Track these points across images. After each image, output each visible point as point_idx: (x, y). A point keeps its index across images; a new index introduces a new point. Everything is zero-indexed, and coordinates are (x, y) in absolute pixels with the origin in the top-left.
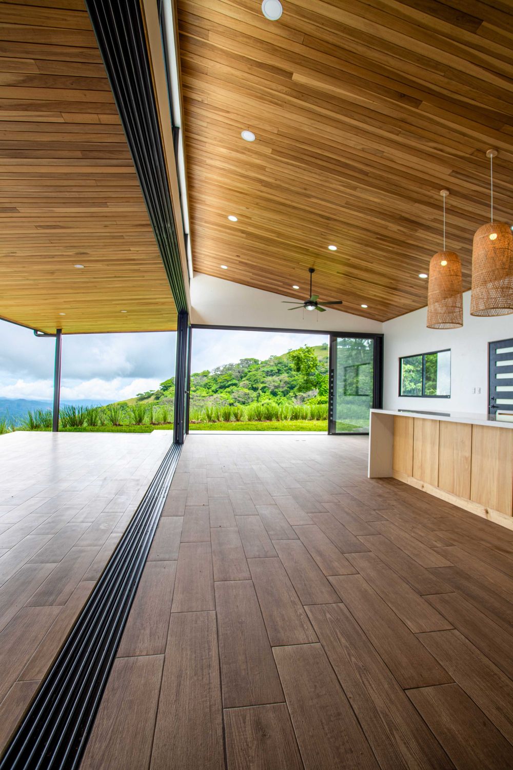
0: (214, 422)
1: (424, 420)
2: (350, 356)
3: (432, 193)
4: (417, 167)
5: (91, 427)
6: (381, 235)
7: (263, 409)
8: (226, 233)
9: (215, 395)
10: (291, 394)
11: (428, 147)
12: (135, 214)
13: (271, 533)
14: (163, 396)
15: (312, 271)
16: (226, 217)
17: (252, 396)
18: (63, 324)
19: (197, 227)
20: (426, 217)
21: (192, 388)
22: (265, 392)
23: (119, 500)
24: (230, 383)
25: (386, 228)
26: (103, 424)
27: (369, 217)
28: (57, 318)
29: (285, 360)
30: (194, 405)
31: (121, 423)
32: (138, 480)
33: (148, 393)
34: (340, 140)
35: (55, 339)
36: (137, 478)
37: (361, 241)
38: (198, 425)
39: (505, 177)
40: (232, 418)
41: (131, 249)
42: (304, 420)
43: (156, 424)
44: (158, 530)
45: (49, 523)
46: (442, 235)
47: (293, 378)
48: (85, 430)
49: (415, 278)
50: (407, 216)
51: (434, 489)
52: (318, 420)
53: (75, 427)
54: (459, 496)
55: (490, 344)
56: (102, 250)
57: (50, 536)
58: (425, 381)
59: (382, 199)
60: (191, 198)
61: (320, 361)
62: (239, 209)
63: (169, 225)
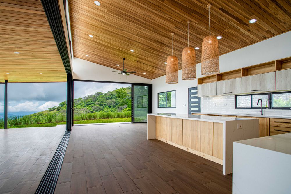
0: (85, 120)
1: (166, 117)
2: (139, 92)
3: (169, 33)
4: (163, 23)
5: (25, 125)
6: (150, 47)
7: (105, 113)
8: (88, 42)
9: (85, 108)
10: (117, 107)
11: (167, 17)
12: (45, 32)
13: (110, 165)
14: (61, 109)
15: (124, 59)
16: (88, 35)
17: (101, 108)
18: (8, 78)
19: (75, 38)
20: (167, 42)
21: (74, 105)
22: (106, 106)
23: (42, 158)
24: (91, 103)
25: (152, 45)
26: (32, 124)
27: (146, 40)
28: (5, 75)
29: (114, 93)
30: (75, 112)
31: (41, 122)
32: (51, 148)
33: (53, 108)
34: (135, 10)
35: (4, 85)
36: (50, 147)
37: (143, 49)
38: (77, 122)
39: (192, 31)
40: (93, 118)
41: (44, 47)
42: (122, 118)
43: (58, 122)
44: (61, 169)
45: (5, 173)
46: (172, 49)
47: (117, 100)
48: (22, 127)
49: (163, 64)
50: (160, 41)
51: (171, 142)
52: (127, 117)
53: (17, 125)
54: (179, 144)
55: (189, 88)
56: (29, 46)
57: (7, 180)
58: (167, 101)
59: (151, 34)
60: (72, 26)
61: (128, 94)
62: (94, 33)
63: (62, 38)
